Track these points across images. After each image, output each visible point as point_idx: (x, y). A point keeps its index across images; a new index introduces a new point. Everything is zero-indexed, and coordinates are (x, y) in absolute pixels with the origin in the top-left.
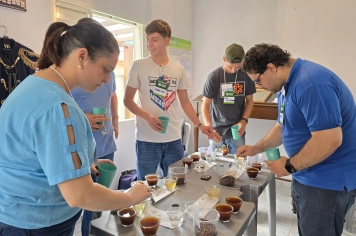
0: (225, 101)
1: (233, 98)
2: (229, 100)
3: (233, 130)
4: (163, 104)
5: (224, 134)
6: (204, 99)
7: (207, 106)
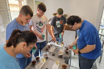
0: (58, 27)
1: (60, 26)
2: (59, 26)
3: (60, 35)
4: (41, 31)
5: (57, 36)
6: (52, 26)
7: (53, 28)
